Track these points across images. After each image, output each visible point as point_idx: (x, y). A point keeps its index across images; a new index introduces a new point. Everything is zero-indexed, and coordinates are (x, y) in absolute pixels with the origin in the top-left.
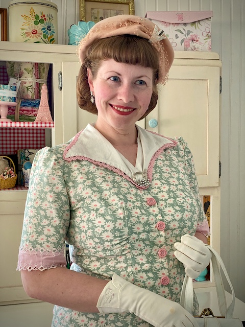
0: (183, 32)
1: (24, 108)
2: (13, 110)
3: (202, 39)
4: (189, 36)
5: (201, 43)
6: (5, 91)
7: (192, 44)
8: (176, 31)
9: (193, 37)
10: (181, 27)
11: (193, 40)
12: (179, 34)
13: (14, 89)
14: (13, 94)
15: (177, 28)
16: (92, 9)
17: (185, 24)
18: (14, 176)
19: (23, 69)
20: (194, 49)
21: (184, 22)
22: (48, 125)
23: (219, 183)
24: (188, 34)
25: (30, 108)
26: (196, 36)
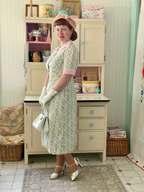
0: (94, 12)
1: (43, 37)
2: (40, 38)
3: (100, 15)
6: (37, 32)
10: (93, 11)
11: (97, 15)
12: (93, 13)
13: (40, 31)
14: (40, 33)
15: (92, 11)
16: (66, 4)
18: (40, 58)
19: (43, 25)
20: (98, 18)
21: (94, 9)
22: (50, 43)
23: (104, 62)
24: (96, 13)
25: (45, 37)
26: (98, 14)
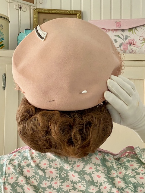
3: (138, 43)
4: (127, 41)
5: (138, 47)
7: (129, 48)
8: (115, 36)
9: (131, 41)
10: (119, 33)
11: (130, 44)
12: (117, 38)
15: (116, 33)
16: (44, 19)
17: (123, 30)
20: (132, 52)
21: (121, 28)
24: (126, 39)
26: (133, 40)
